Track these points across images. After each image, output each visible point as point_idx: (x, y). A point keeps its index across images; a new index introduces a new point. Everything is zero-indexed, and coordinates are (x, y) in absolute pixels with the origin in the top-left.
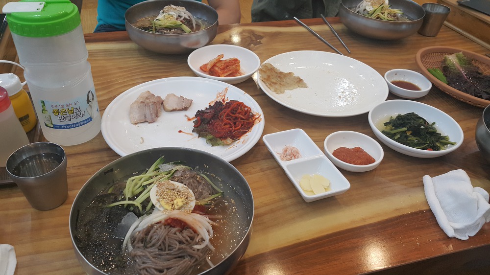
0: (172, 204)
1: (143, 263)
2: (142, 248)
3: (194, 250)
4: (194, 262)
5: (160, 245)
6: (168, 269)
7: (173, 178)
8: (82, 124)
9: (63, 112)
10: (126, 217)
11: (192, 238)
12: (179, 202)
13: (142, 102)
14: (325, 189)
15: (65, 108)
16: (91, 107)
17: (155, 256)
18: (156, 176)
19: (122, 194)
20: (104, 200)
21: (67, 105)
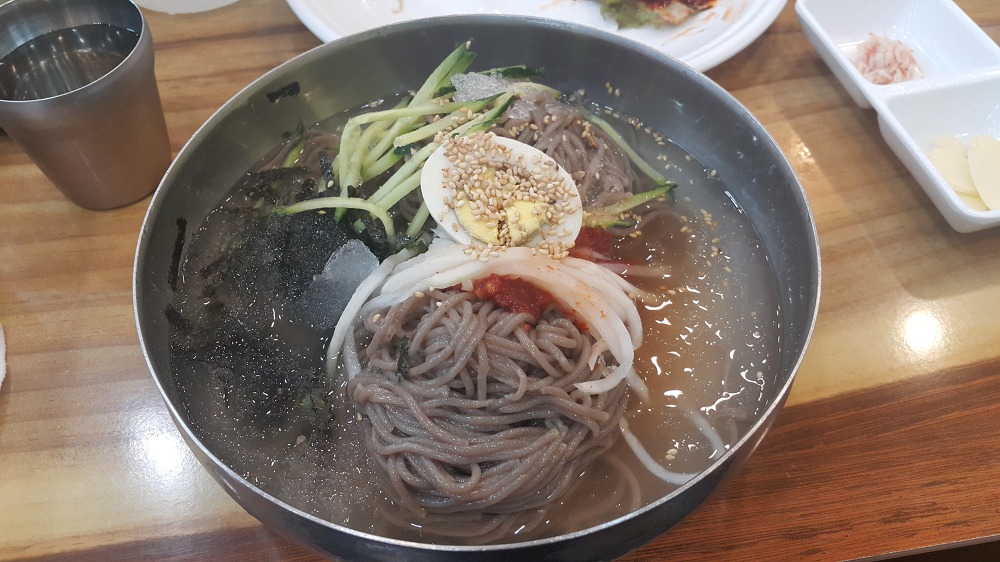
0: (500, 222)
1: (396, 432)
2: (392, 375)
3: (580, 401)
4: (582, 443)
5: (458, 377)
6: (485, 465)
7: (502, 125)
10: (337, 255)
11: (573, 355)
12: (524, 214)
17: (440, 412)
18: (443, 115)
19: (327, 171)
20: (270, 190)
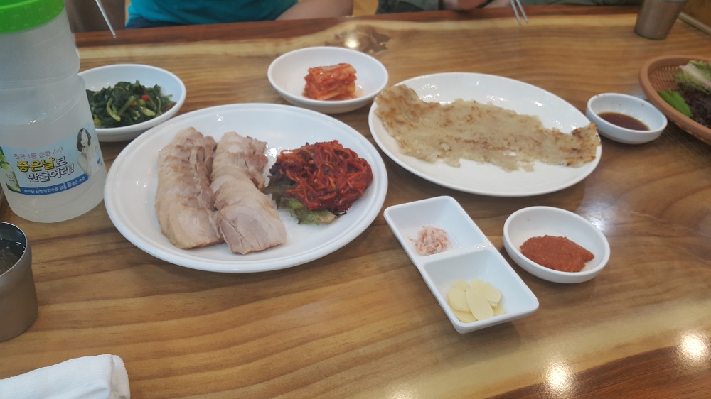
8: (69, 185)
9: (36, 166)
13: (178, 147)
14: (493, 308)
15: (39, 159)
16: (85, 156)
21: (41, 155)
